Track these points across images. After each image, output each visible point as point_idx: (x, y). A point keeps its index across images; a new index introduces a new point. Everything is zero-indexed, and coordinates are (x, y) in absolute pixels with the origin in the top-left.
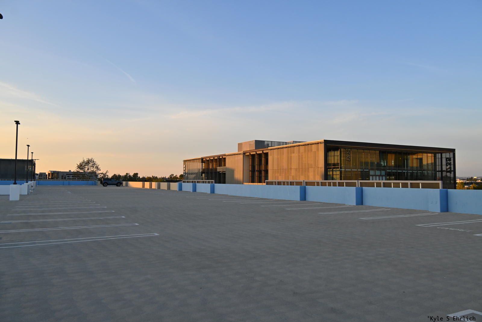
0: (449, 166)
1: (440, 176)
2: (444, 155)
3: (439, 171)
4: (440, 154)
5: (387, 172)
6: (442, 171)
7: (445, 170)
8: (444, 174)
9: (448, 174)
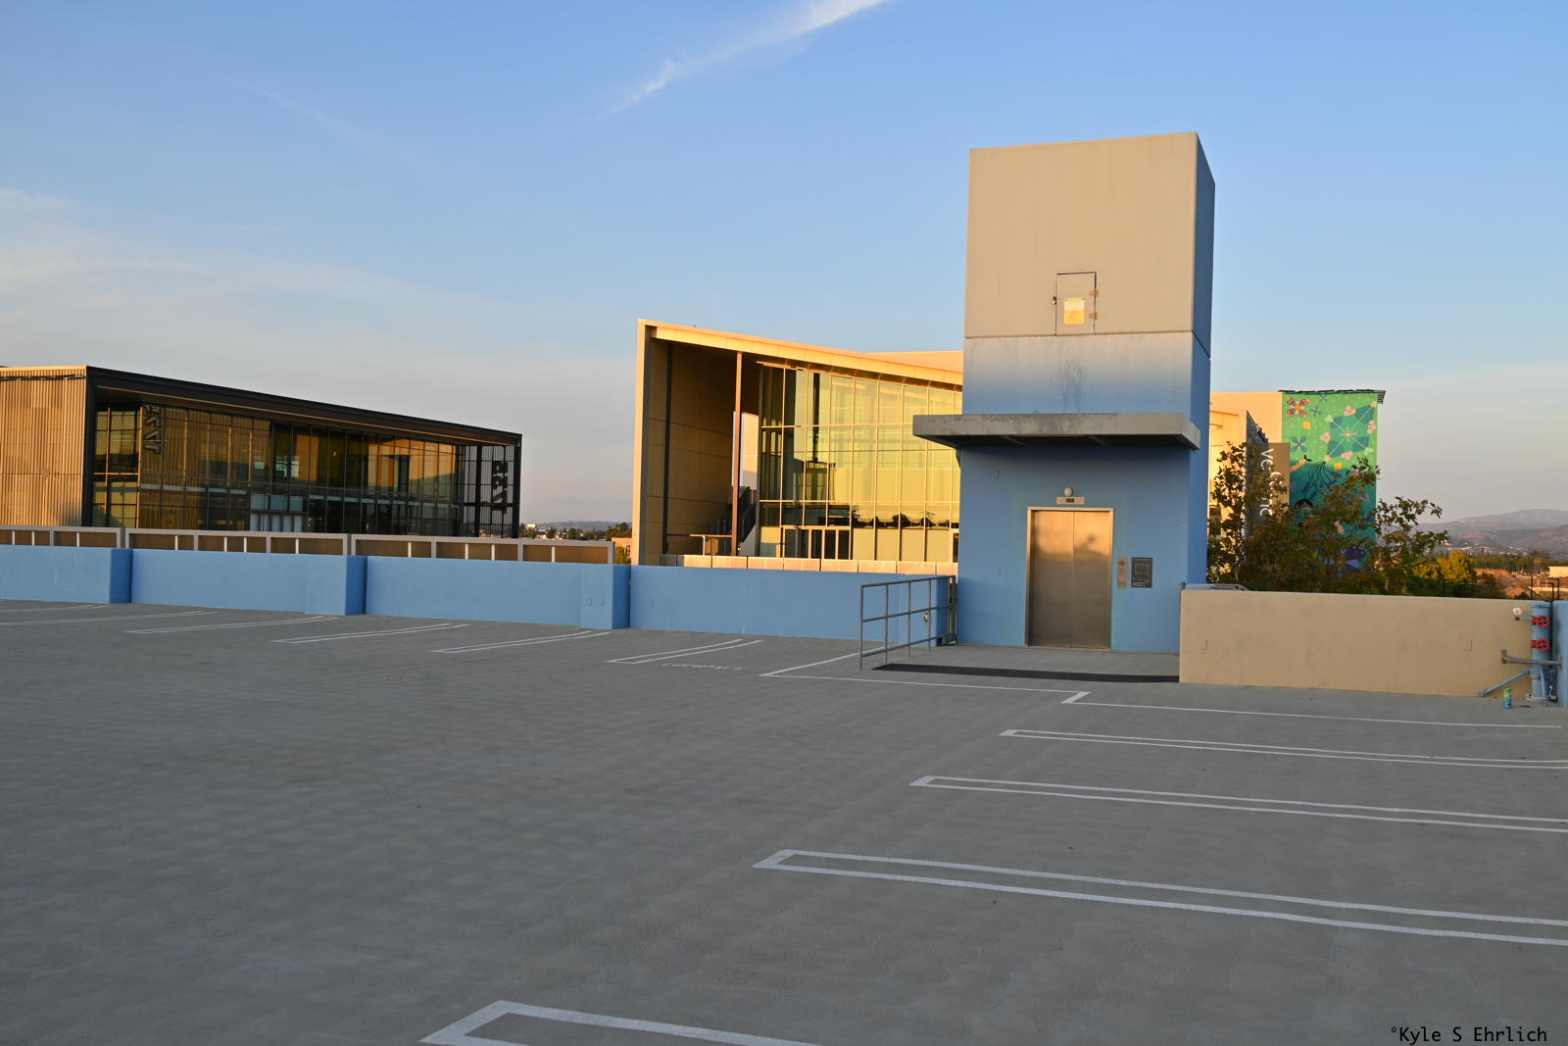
0: (500, 490)
1: (472, 519)
2: (486, 451)
3: (468, 504)
4: (474, 449)
5: (312, 501)
6: (478, 504)
7: (489, 501)
8: (485, 512)
9: (497, 514)
